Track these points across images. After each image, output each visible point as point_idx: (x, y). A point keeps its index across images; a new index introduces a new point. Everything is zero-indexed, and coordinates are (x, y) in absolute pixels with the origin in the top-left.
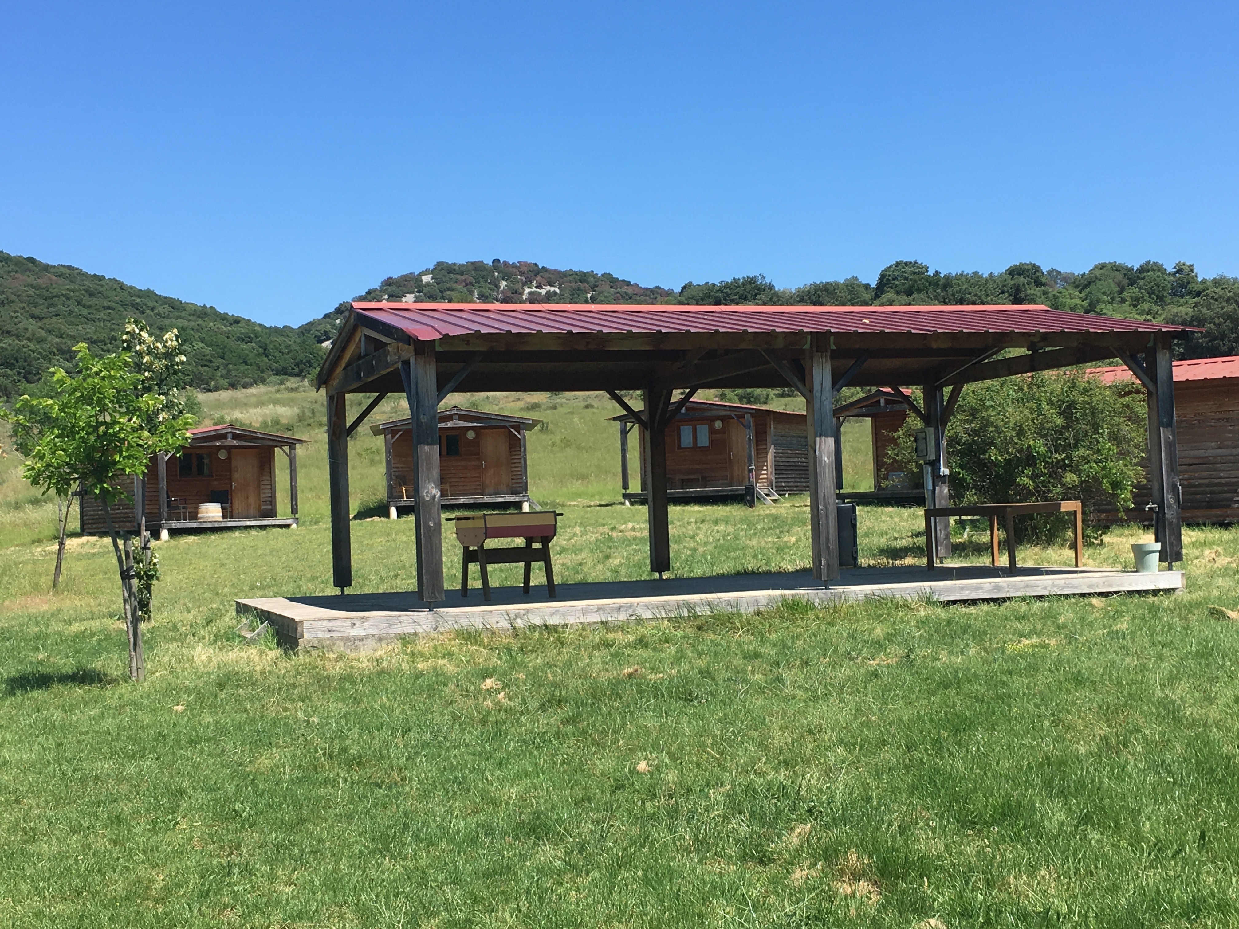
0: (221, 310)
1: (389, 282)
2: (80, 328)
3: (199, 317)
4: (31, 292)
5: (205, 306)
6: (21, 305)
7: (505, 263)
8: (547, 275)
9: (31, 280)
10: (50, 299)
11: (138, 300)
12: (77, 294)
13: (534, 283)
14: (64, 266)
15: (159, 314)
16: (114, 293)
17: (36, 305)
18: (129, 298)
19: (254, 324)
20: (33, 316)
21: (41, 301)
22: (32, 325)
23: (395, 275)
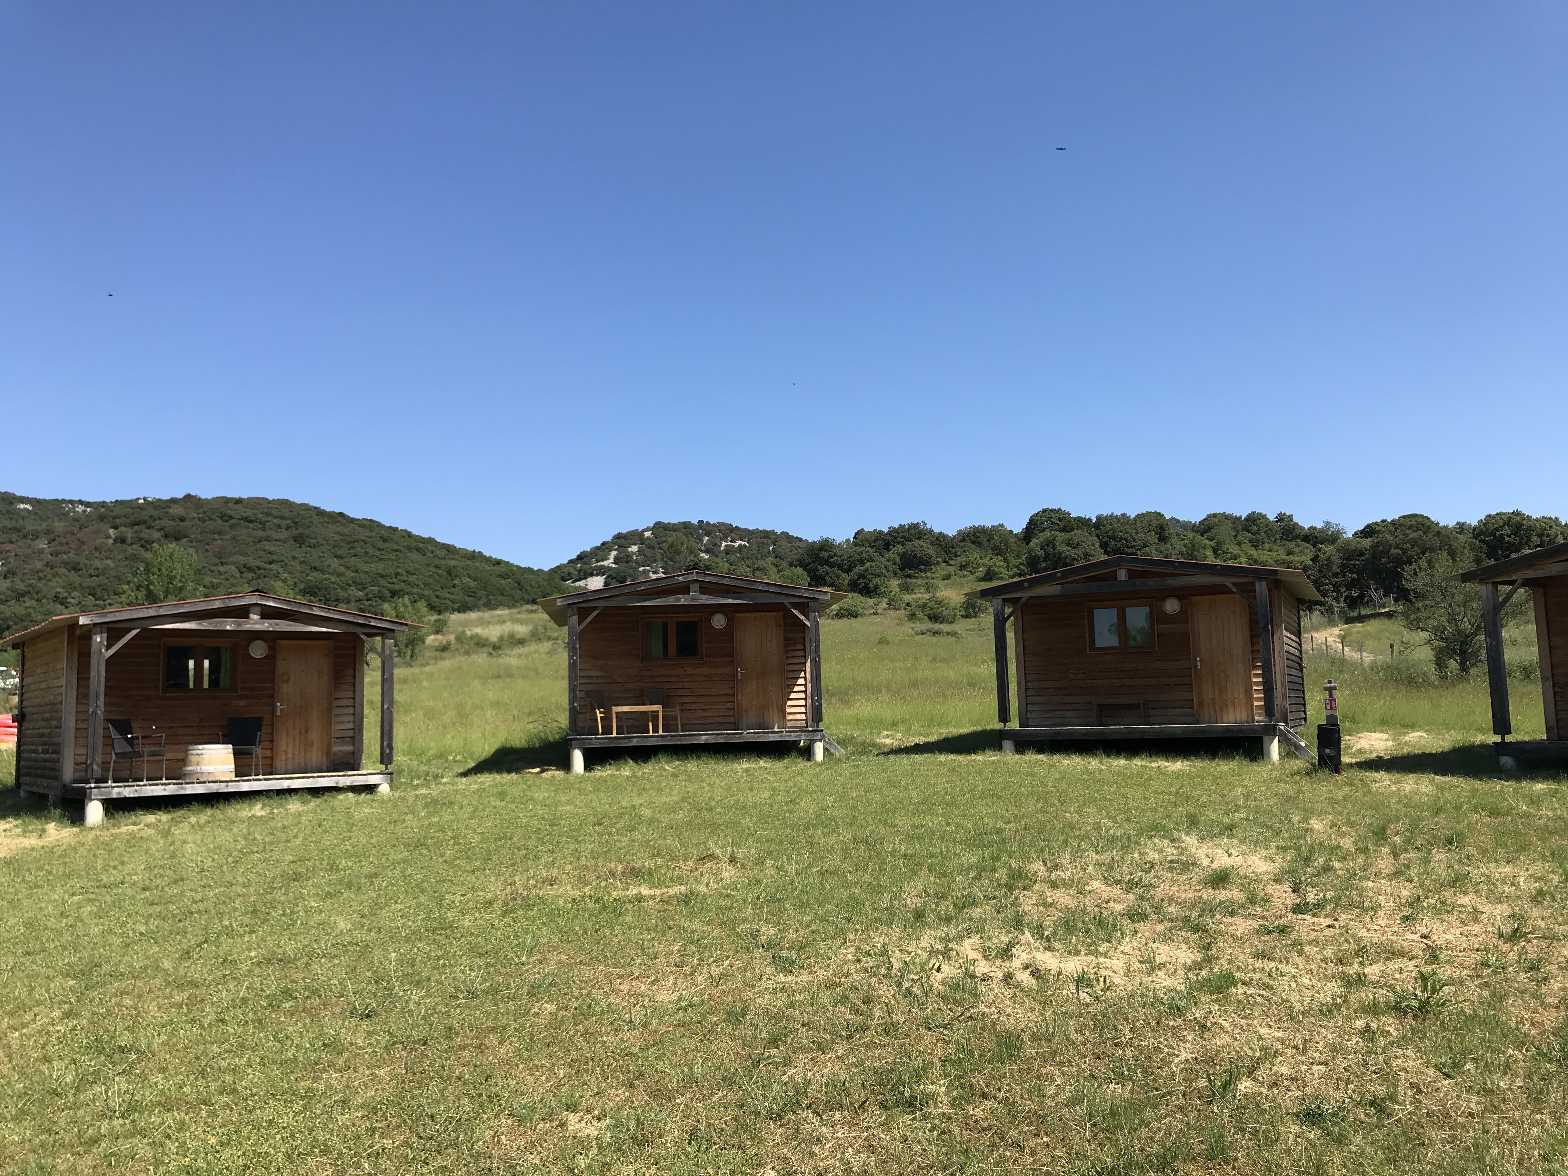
0: (487, 554)
1: (619, 536)
2: (372, 566)
3: (469, 559)
4: (337, 538)
5: (474, 551)
6: (328, 548)
7: (708, 523)
8: (739, 533)
9: (340, 529)
10: (352, 543)
11: (421, 545)
12: (373, 539)
13: (729, 539)
14: (367, 520)
15: (436, 556)
16: (403, 540)
17: (339, 547)
18: (414, 544)
19: (512, 565)
20: (336, 557)
21: (344, 544)
22: (335, 563)
23: (624, 531)
